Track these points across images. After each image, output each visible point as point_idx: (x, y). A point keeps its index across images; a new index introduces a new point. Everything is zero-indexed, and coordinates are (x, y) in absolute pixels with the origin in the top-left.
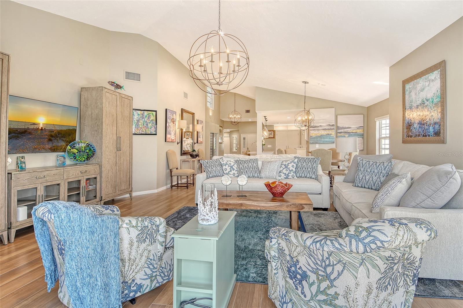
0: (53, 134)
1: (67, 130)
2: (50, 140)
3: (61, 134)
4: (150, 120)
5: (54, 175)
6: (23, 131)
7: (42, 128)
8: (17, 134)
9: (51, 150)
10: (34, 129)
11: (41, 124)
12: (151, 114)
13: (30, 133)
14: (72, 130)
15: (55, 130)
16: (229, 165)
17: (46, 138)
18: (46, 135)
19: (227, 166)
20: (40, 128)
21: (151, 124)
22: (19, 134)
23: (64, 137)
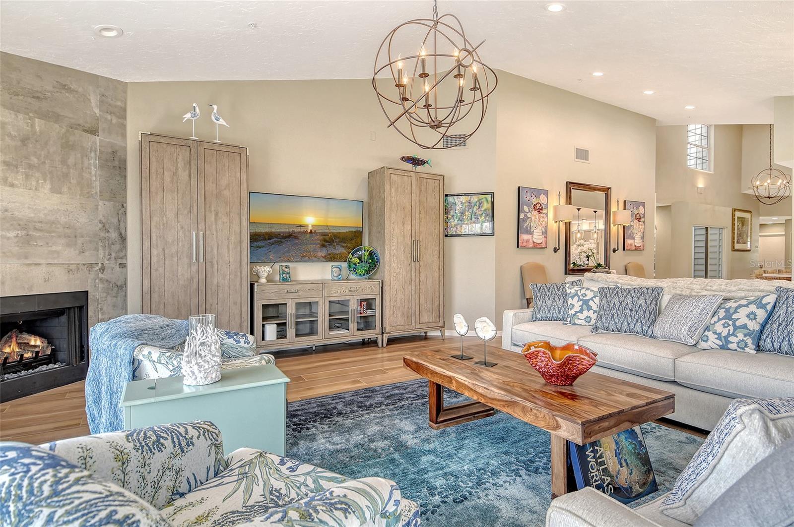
0: (327, 238)
1: (347, 232)
2: (323, 246)
3: (338, 238)
4: (482, 209)
5: (309, 290)
6: (287, 235)
7: (311, 230)
8: (280, 238)
9: (326, 259)
10: (300, 232)
11: (310, 226)
12: (484, 200)
13: (296, 237)
14: (355, 232)
15: (330, 233)
16: (581, 297)
17: (318, 244)
18: (318, 239)
19: (576, 298)
20: (309, 231)
21: (483, 218)
22: (282, 239)
23: (344, 242)
